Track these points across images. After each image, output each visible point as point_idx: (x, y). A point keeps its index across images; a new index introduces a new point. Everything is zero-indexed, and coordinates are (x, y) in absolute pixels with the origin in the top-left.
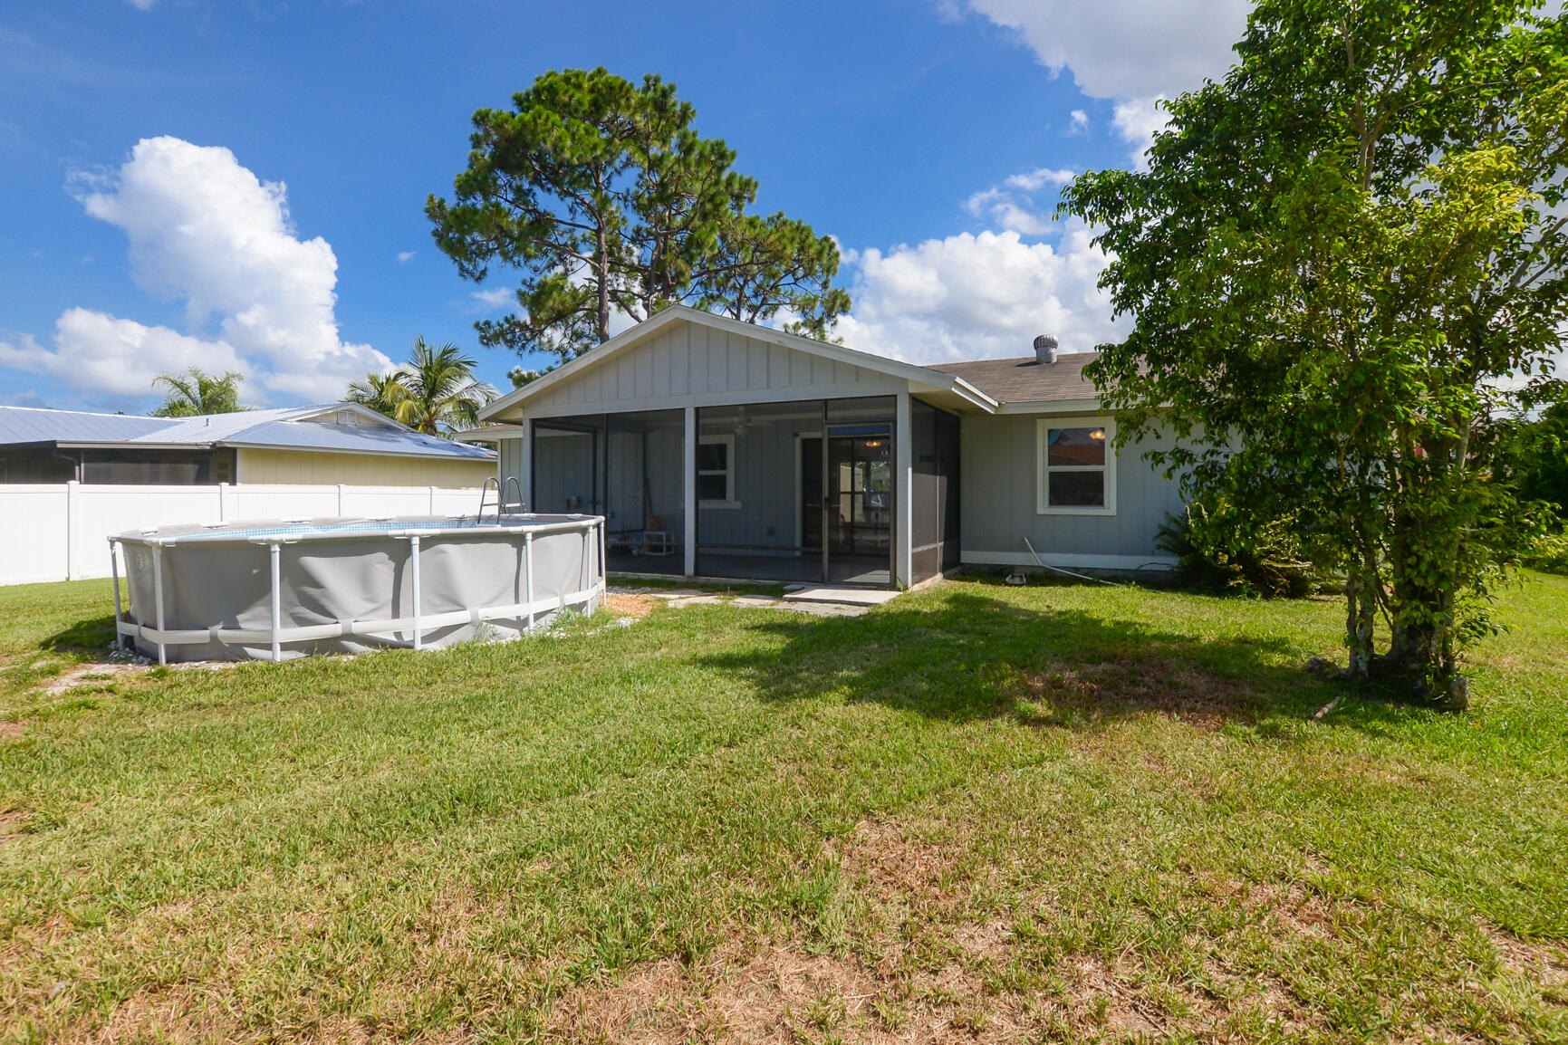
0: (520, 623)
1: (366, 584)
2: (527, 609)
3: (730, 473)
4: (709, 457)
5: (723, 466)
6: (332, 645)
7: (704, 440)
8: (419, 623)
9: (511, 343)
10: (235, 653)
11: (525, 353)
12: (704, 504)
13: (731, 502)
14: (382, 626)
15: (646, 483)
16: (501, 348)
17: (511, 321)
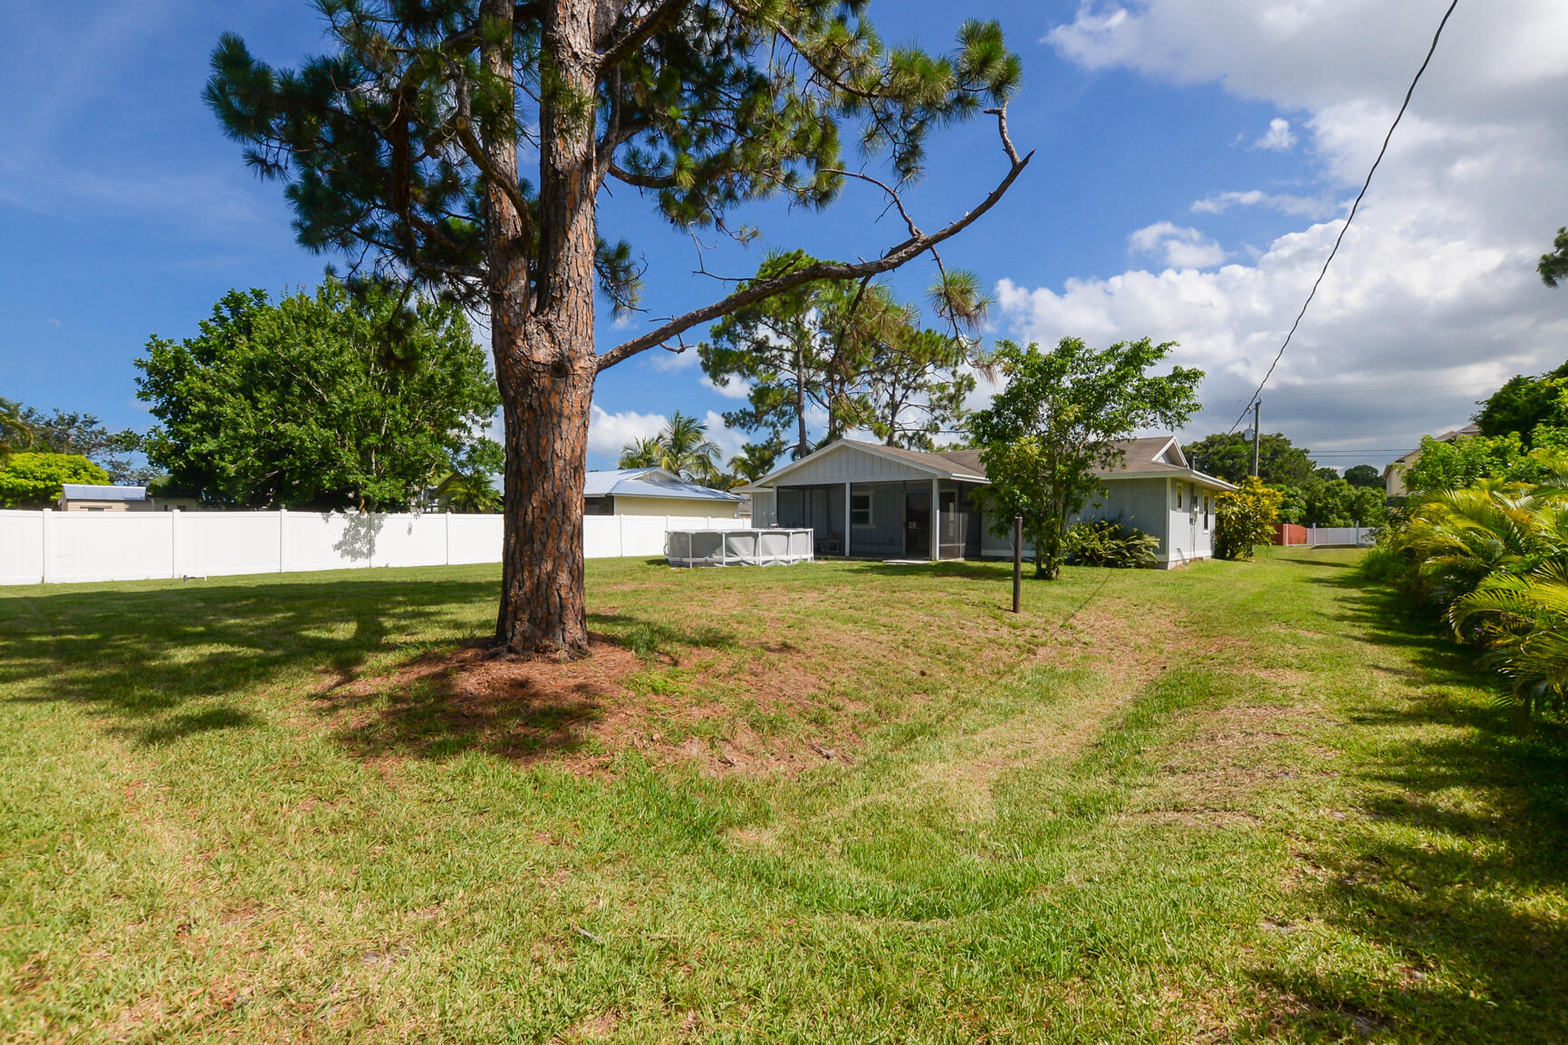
0: (788, 562)
1: (746, 546)
2: (790, 557)
3: (871, 510)
4: (859, 502)
5: (867, 507)
6: (737, 563)
7: (855, 494)
8: (761, 559)
9: (743, 426)
10: (712, 564)
11: (752, 431)
12: (854, 527)
13: (871, 525)
14: (750, 559)
15: (829, 516)
16: (737, 428)
17: (744, 413)
